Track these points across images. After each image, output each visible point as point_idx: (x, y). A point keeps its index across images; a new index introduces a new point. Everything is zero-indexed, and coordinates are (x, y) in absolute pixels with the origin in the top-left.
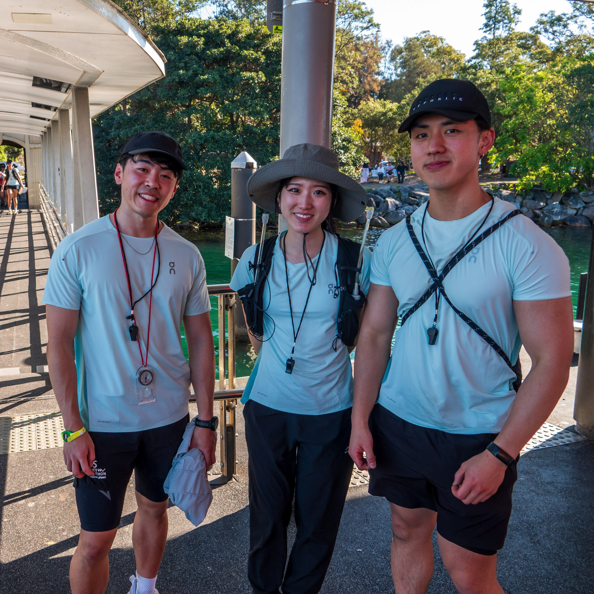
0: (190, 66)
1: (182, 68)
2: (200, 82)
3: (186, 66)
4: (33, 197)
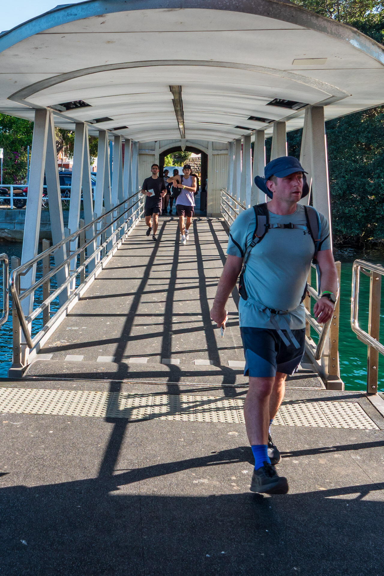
4: (211, 205)
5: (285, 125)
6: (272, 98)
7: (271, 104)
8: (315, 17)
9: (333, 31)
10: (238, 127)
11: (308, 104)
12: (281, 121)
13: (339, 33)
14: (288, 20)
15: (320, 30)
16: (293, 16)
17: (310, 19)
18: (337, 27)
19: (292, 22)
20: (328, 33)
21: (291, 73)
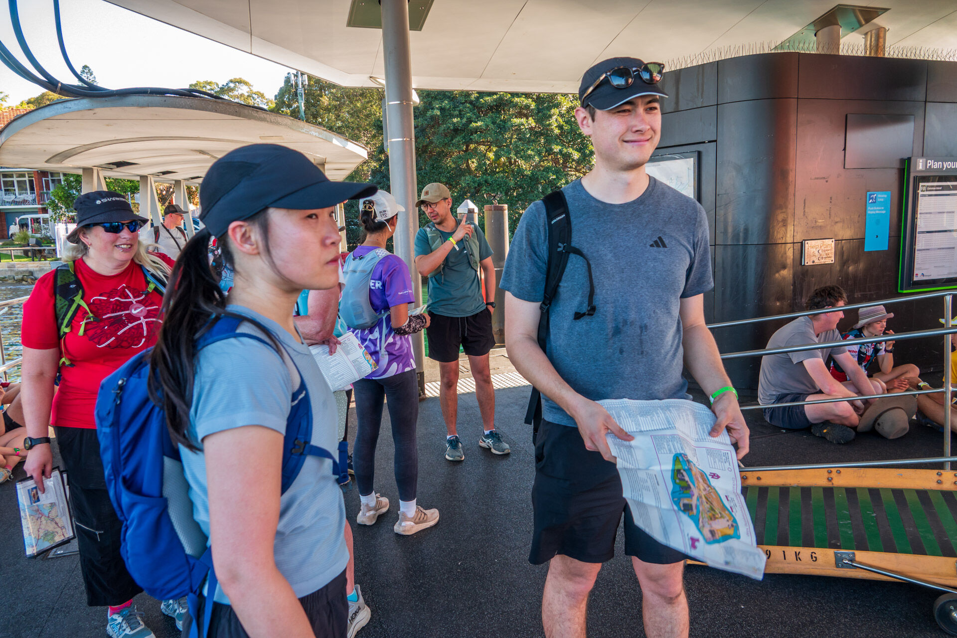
0: (464, 114)
1: (457, 116)
2: (474, 129)
3: (460, 114)
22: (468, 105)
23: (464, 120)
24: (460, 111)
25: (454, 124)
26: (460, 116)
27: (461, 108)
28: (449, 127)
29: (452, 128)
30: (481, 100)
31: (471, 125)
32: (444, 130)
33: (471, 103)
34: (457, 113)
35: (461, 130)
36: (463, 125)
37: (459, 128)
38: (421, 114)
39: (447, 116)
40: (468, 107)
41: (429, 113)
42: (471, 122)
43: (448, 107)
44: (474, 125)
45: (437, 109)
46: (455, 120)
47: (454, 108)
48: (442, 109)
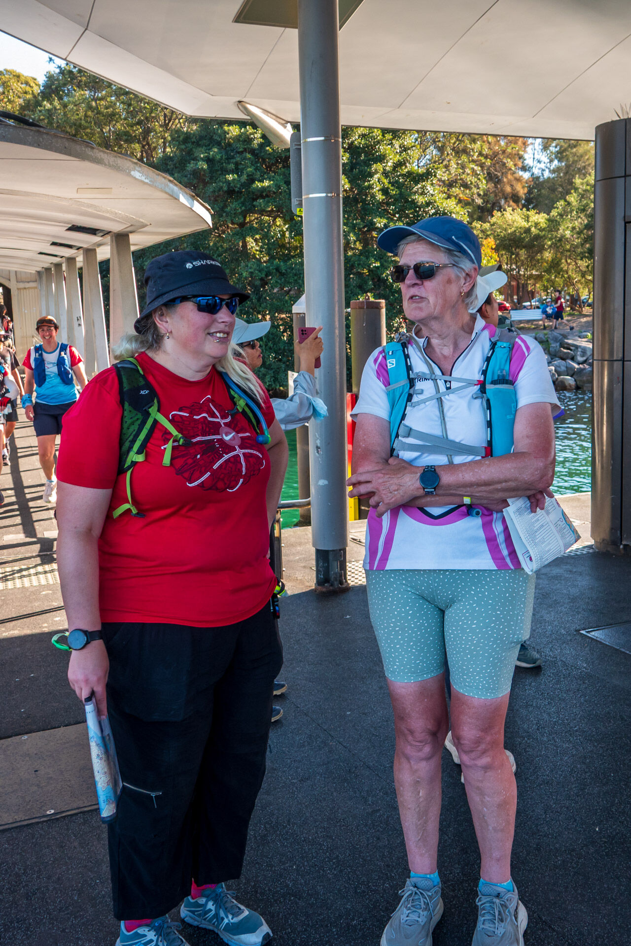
0: (244, 169)
1: (233, 172)
2: (258, 191)
5: (96, 253)
6: (68, 224)
7: (70, 229)
8: (89, 149)
9: (111, 163)
10: (41, 253)
11: (110, 232)
12: (90, 247)
13: (117, 164)
14: (60, 152)
15: (97, 162)
16: (65, 148)
17: (85, 151)
18: (115, 159)
19: (65, 154)
20: (105, 165)
21: (79, 201)
22: (249, 156)
23: (245, 177)
24: (237, 164)
25: (228, 183)
26: (236, 170)
27: (238, 159)
28: (222, 187)
29: (225, 189)
30: (268, 148)
31: (254, 186)
32: (214, 191)
33: (252, 151)
34: (232, 166)
35: (238, 192)
36: (241, 185)
37: (237, 189)
38: (176, 168)
39: (217, 171)
40: (250, 158)
41: (191, 166)
42: (253, 181)
43: (218, 157)
44: (259, 184)
45: (203, 160)
46: (230, 177)
47: (227, 159)
48: (208, 160)
